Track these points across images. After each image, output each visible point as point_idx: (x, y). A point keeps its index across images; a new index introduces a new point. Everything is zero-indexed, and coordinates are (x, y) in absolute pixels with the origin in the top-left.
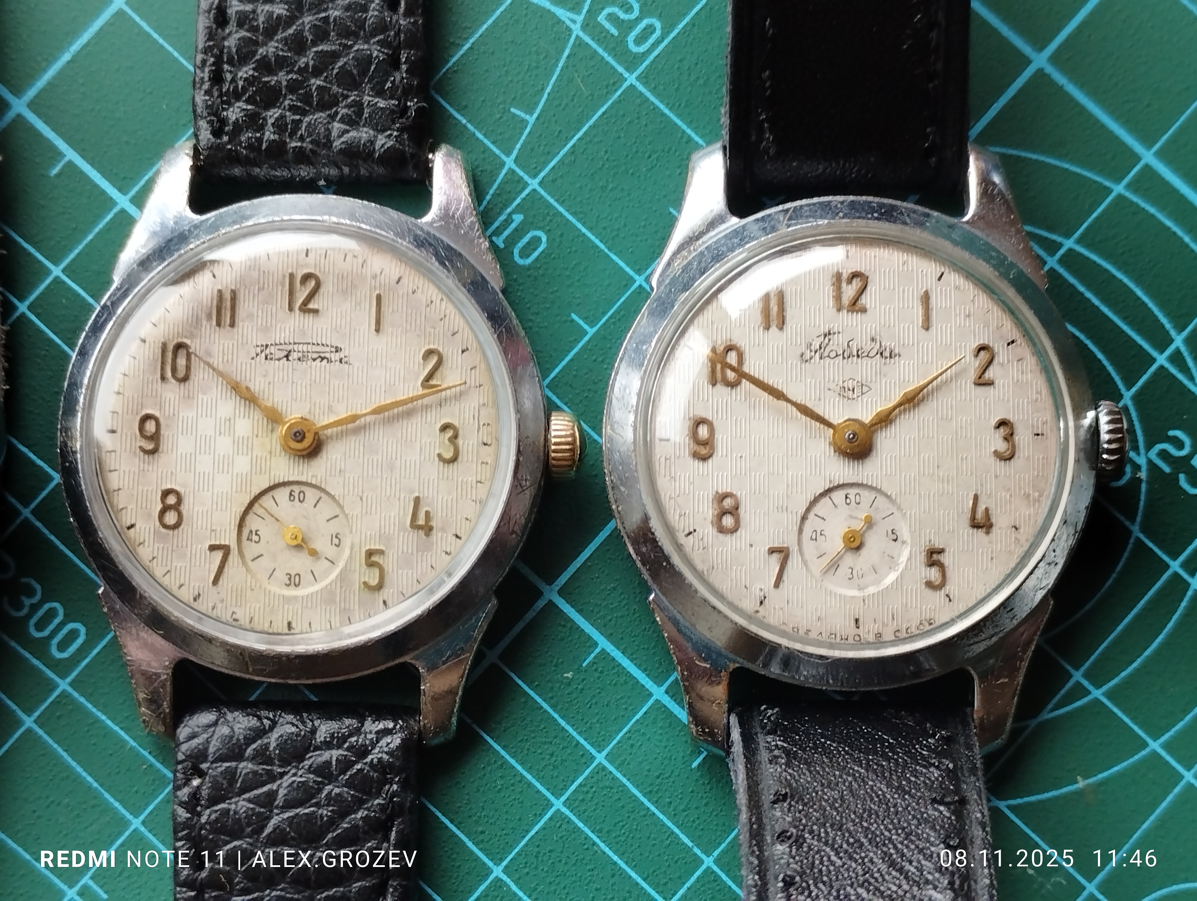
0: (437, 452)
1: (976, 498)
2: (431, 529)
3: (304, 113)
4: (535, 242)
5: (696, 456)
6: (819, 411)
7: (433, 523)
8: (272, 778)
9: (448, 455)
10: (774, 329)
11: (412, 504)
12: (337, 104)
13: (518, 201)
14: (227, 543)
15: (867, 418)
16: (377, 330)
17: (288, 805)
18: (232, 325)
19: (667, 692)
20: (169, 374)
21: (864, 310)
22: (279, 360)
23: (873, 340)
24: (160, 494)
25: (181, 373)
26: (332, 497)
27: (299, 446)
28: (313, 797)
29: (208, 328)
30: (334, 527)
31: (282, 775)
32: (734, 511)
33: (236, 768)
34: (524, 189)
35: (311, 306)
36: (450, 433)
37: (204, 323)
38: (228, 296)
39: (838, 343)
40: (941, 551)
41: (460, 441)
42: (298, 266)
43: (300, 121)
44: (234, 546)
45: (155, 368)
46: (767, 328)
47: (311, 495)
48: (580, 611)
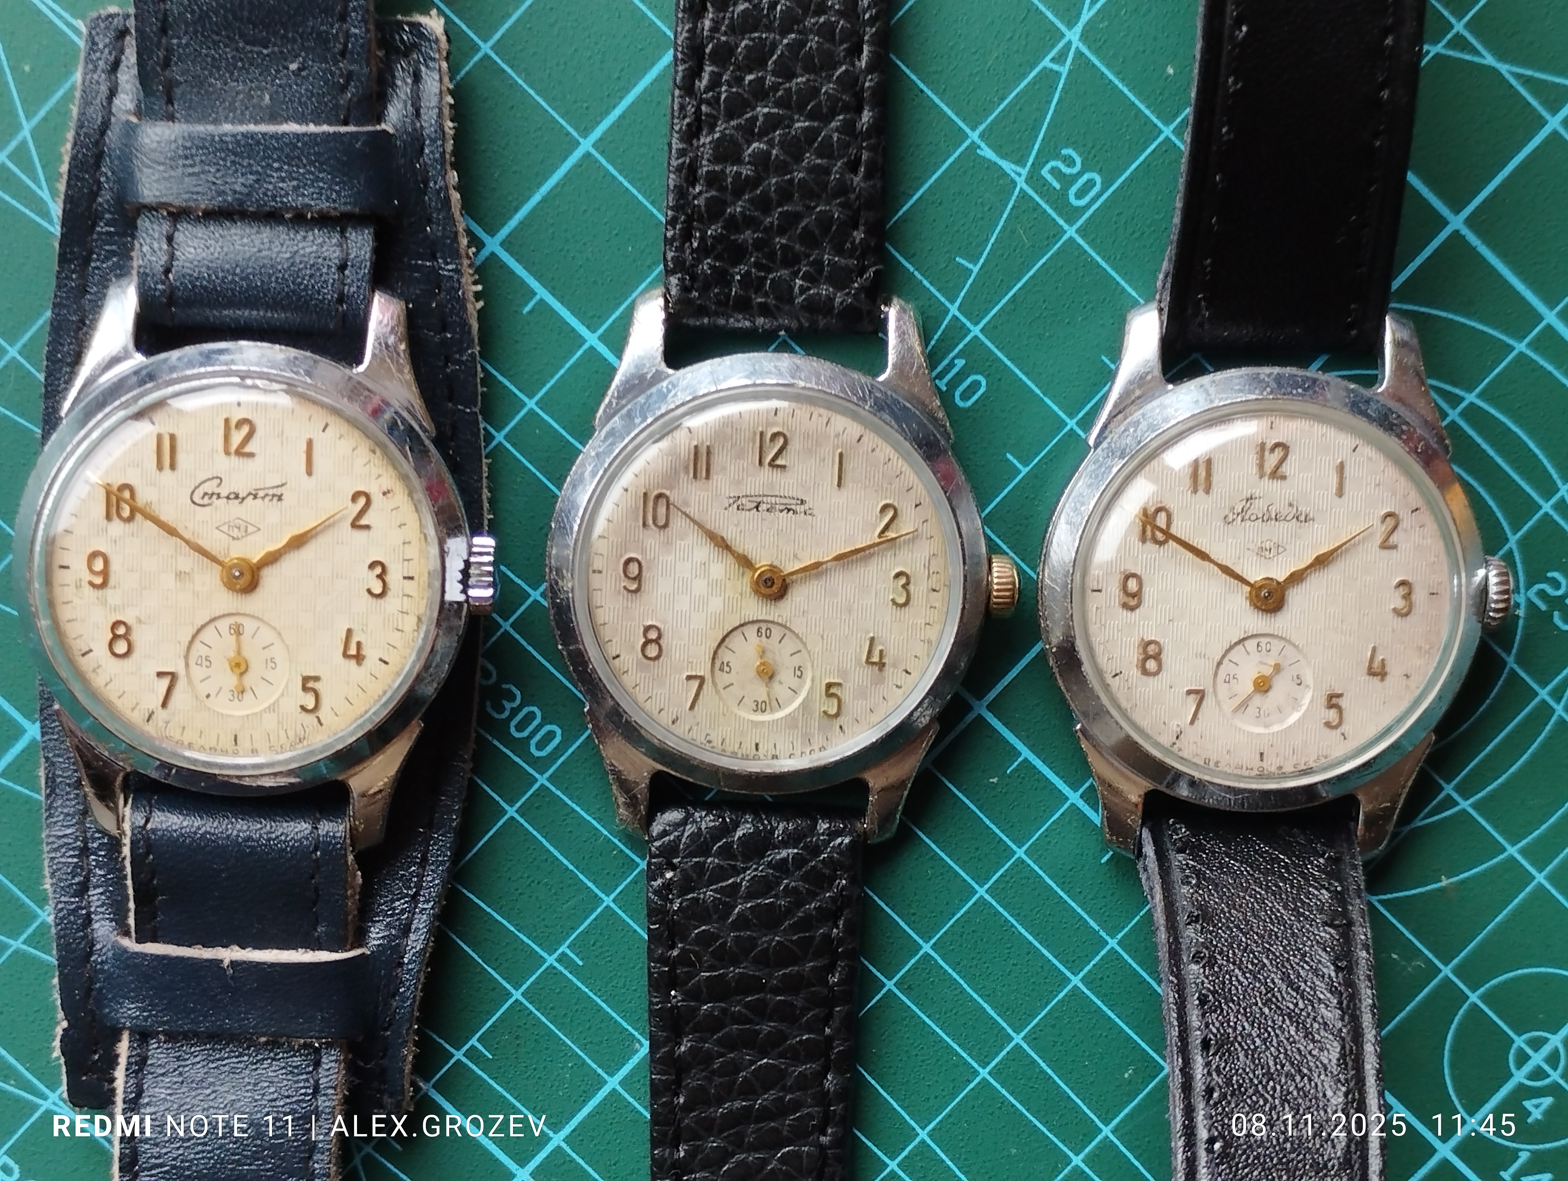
0: (891, 597)
1: (1374, 650)
2: (884, 665)
3: (769, 270)
4: (976, 385)
5: (1125, 606)
6: (1238, 570)
7: (885, 660)
8: (736, 872)
9: (901, 600)
10: (1201, 492)
11: (868, 643)
12: (799, 263)
13: (961, 346)
14: (702, 674)
15: (1281, 577)
16: (839, 485)
17: (749, 896)
18: (708, 477)
19: (1081, 797)
20: (650, 521)
21: (1284, 478)
22: (749, 510)
23: (1291, 505)
24: (642, 629)
25: (661, 521)
26: (797, 635)
27: (769, 591)
28: (772, 889)
29: (685, 479)
30: (796, 661)
31: (745, 870)
32: (1157, 657)
33: (705, 862)
34: (966, 335)
35: (779, 462)
36: (903, 581)
37: (682, 475)
38: (703, 451)
39: (1258, 508)
40: (1339, 696)
41: (911, 587)
42: (769, 424)
43: (766, 278)
44: (708, 677)
45: (638, 516)
46: (1195, 491)
47: (776, 632)
48: (1005, 724)
